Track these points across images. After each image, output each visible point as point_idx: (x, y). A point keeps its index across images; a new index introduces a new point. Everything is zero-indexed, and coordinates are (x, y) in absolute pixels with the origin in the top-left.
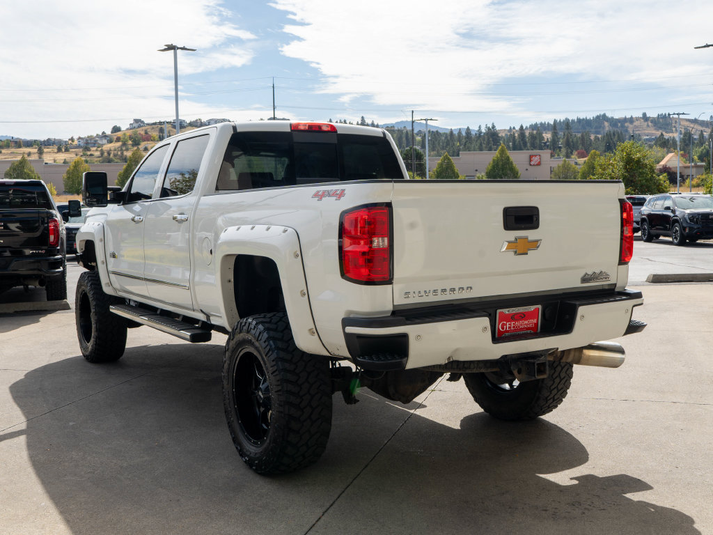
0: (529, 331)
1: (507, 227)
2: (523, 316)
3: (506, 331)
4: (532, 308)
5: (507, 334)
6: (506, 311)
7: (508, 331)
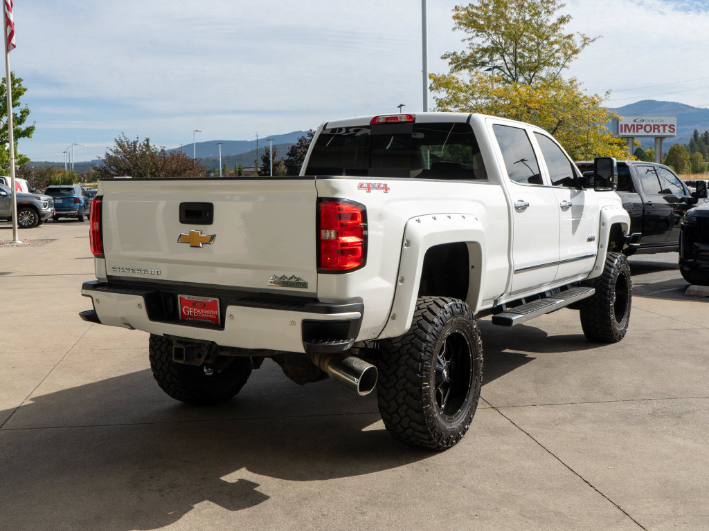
0: (210, 321)
1: (183, 221)
2: (204, 306)
3: (189, 316)
4: (210, 300)
5: (190, 319)
6: (186, 297)
7: (191, 317)
